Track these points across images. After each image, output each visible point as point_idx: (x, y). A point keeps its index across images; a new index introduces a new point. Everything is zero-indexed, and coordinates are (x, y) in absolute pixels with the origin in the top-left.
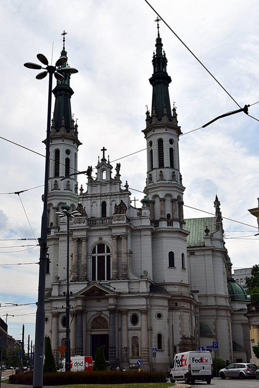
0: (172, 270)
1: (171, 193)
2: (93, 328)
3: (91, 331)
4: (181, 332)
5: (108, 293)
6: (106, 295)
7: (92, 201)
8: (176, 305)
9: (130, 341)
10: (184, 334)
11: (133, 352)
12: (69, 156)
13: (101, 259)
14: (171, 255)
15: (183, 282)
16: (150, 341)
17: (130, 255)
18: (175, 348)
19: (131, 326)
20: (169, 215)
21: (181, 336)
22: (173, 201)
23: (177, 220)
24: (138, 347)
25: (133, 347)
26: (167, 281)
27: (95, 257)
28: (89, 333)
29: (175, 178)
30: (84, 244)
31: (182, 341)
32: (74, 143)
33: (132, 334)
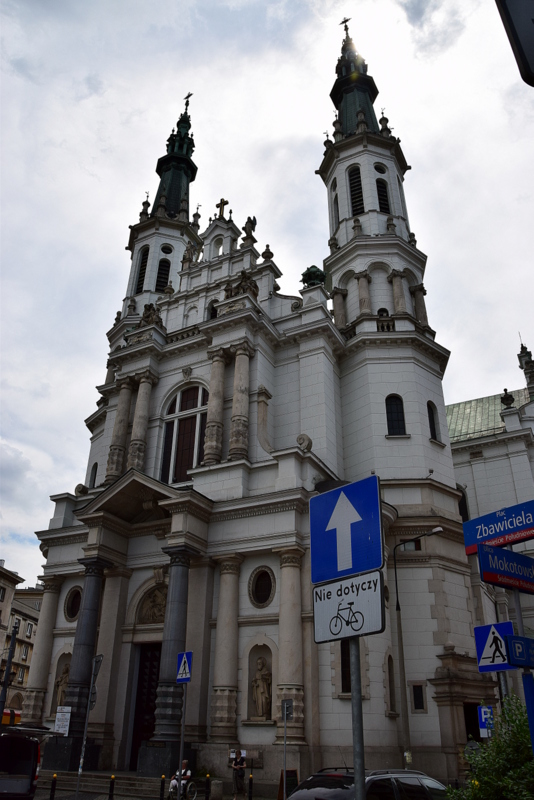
0: (397, 445)
1: (386, 260)
2: (141, 620)
3: (135, 631)
4: (437, 637)
5: (167, 498)
6: (161, 503)
7: (188, 306)
8: (418, 547)
9: (245, 664)
10: (450, 643)
11: (252, 702)
12: (169, 257)
13: (187, 424)
14: (394, 403)
15: (433, 477)
16: (309, 661)
17: (262, 398)
18: (418, 691)
19: (248, 609)
20: (382, 311)
21: (440, 650)
22: (393, 277)
23: (405, 317)
24: (269, 685)
25: (252, 687)
26: (384, 474)
27: (173, 422)
28: (128, 638)
29: (393, 230)
30: (143, 389)
31: (444, 667)
32: (182, 235)
33: (250, 637)
